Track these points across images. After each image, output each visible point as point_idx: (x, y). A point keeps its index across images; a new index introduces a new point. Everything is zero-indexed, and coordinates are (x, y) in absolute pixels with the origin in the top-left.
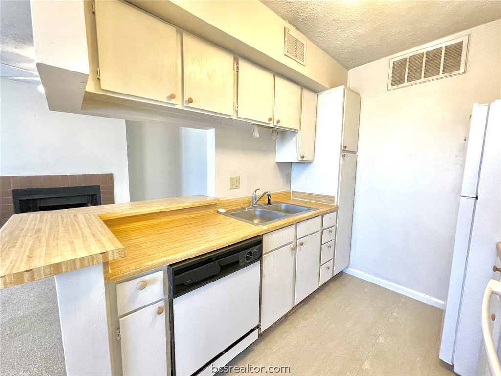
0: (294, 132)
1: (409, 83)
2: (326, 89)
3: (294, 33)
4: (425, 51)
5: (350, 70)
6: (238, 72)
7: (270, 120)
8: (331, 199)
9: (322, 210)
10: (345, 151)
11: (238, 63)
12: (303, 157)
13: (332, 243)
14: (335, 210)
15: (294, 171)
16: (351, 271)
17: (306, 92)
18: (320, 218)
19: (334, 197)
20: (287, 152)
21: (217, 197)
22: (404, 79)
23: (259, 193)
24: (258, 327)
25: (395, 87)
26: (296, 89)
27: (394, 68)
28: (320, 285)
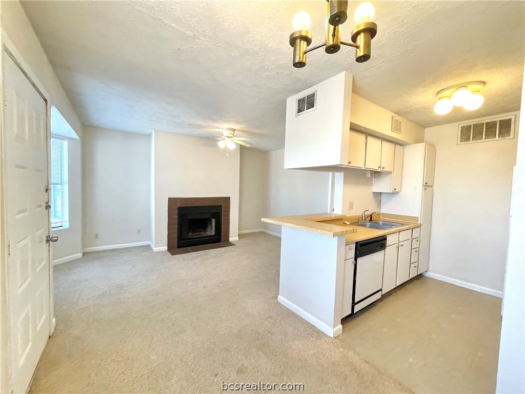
0: (389, 173)
1: (474, 141)
2: (410, 144)
3: (397, 117)
4: (485, 122)
5: (427, 129)
6: (366, 143)
7: (380, 167)
8: (416, 219)
9: (412, 226)
10: (426, 186)
11: (366, 138)
12: (395, 189)
13: (417, 249)
14: (419, 226)
15: (383, 198)
16: (429, 274)
17: (398, 147)
18: (411, 230)
19: (418, 218)
20: (380, 186)
21: (344, 214)
22: (470, 138)
23: (367, 213)
24: (381, 290)
25: (463, 143)
26: (392, 146)
27: (461, 130)
28: (410, 278)
